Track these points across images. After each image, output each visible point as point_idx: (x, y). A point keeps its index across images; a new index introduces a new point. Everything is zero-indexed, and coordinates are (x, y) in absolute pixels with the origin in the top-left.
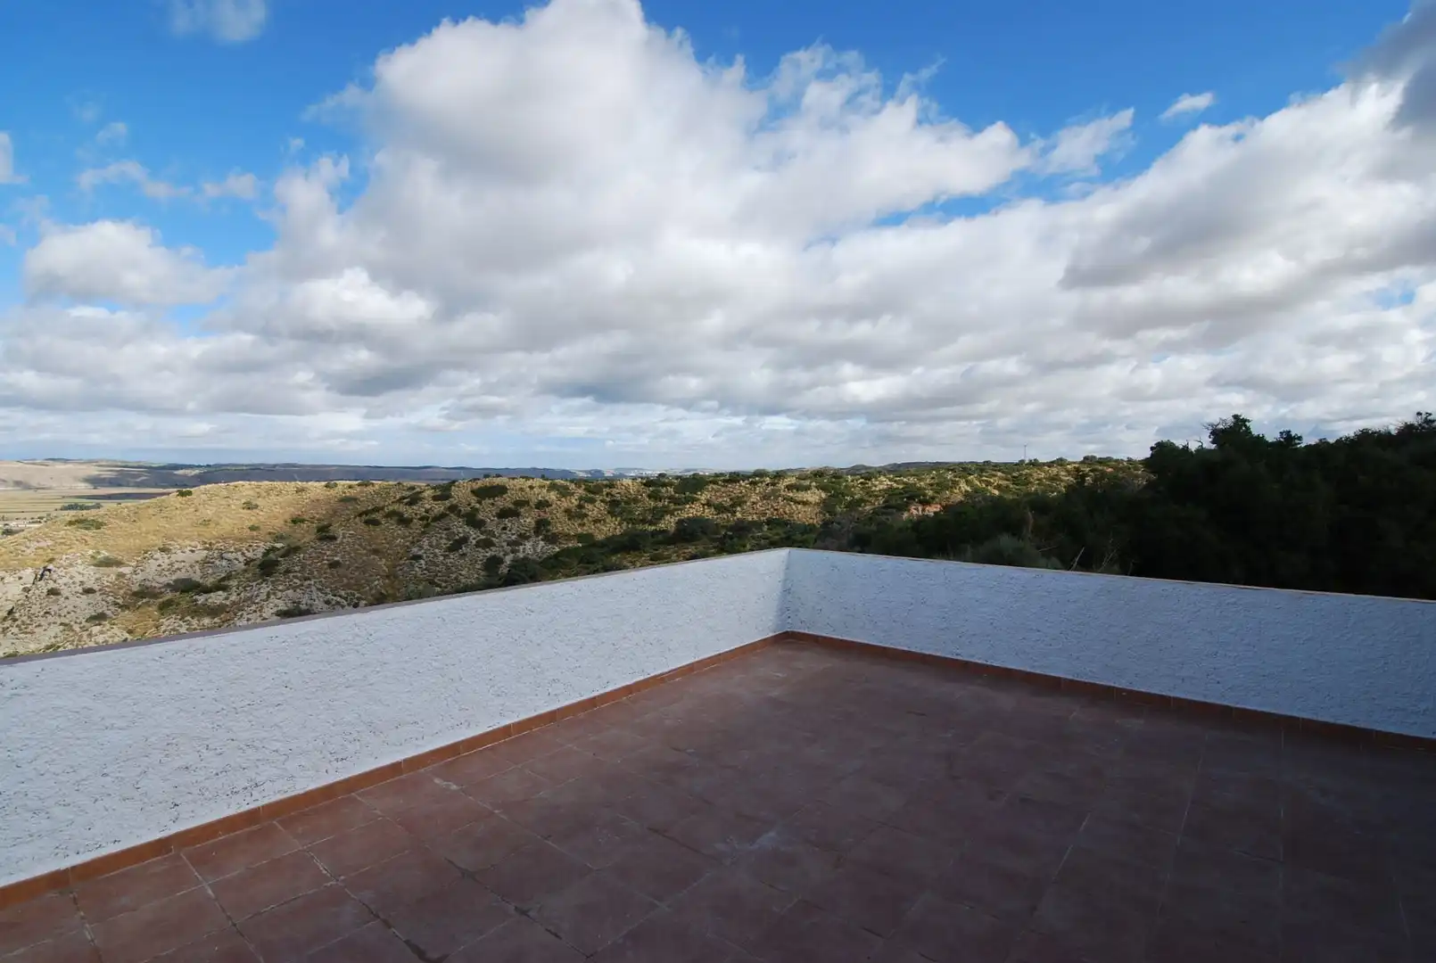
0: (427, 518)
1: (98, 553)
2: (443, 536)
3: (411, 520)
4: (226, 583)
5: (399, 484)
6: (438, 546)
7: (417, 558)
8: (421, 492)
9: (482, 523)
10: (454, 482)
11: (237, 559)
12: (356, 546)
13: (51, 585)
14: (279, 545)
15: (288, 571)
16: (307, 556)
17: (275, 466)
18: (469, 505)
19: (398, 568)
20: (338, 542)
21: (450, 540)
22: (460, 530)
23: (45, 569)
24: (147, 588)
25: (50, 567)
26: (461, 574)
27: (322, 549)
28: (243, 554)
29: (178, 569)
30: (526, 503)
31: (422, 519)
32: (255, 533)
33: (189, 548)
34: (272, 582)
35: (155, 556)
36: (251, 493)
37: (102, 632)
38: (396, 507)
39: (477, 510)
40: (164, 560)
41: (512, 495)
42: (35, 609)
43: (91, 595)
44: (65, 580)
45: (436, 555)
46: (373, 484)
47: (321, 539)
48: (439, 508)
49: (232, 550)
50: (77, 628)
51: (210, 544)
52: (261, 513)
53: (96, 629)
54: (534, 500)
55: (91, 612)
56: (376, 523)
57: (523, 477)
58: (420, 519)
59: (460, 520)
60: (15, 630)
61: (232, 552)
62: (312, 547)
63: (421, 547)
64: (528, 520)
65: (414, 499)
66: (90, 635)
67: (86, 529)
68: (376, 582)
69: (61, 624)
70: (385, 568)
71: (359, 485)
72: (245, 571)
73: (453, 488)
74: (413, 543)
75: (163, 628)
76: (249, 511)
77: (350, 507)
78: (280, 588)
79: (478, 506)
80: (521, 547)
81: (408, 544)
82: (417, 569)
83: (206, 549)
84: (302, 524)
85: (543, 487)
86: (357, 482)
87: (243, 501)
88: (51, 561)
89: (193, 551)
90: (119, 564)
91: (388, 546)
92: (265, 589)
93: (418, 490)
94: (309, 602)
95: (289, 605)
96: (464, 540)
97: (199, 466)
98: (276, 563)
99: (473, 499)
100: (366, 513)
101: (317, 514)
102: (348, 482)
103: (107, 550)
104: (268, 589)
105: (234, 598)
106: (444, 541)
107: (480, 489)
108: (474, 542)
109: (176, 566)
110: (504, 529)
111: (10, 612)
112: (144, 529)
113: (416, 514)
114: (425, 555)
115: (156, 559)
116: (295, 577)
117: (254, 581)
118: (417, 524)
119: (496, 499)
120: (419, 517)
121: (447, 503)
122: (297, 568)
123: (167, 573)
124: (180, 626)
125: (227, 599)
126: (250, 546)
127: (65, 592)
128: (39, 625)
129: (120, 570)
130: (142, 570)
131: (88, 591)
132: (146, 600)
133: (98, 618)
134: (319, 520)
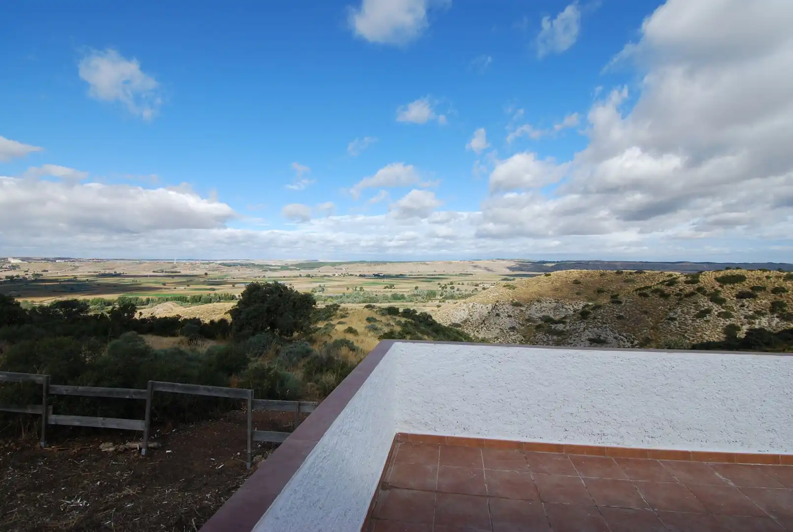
0: (680, 295)
1: (514, 300)
2: (692, 307)
3: (669, 295)
4: (564, 320)
5: (661, 273)
6: (688, 313)
7: (673, 319)
8: (677, 278)
9: (724, 301)
10: (701, 272)
11: (570, 309)
12: (633, 308)
13: (497, 312)
14: (590, 304)
15: (595, 318)
16: (605, 311)
17: (589, 262)
18: (713, 288)
19: (660, 324)
20: (623, 305)
21: (697, 310)
22: (705, 304)
23: (495, 305)
24: (531, 318)
25: (497, 304)
26: (705, 334)
27: (614, 308)
28: (573, 306)
29: (544, 311)
30: (763, 289)
31: (677, 295)
32: (579, 296)
33: (549, 301)
34: (587, 323)
35: (535, 304)
36: (577, 275)
37: (514, 335)
38: (659, 286)
39: (719, 291)
40: (538, 306)
41: (751, 282)
42: (492, 321)
43: (510, 318)
44: (502, 310)
45: (686, 319)
46: (644, 272)
47: (613, 302)
48: (689, 289)
50: (505, 331)
51: (558, 300)
52: (582, 286)
53: (512, 333)
54: (770, 287)
55: (510, 325)
56: (646, 295)
57: (760, 270)
58: (675, 295)
59: (706, 297)
60: (485, 328)
61: (568, 305)
62: (608, 306)
63: (676, 313)
64: (764, 301)
65: (672, 282)
66: (509, 335)
67: (510, 289)
68: (645, 331)
69: (500, 329)
70: (651, 323)
71: (636, 272)
72: (574, 315)
73: (701, 276)
74: (670, 309)
75: (537, 337)
76: (575, 285)
77: (630, 285)
78: (591, 326)
79: (720, 289)
80: (757, 321)
81: (666, 310)
82: (672, 326)
83: (556, 302)
84: (603, 293)
85: (780, 277)
86: (634, 271)
87: (572, 279)
88: (496, 301)
89: (550, 303)
90: (521, 305)
91: (653, 310)
92: (583, 326)
93: (675, 276)
94: (605, 336)
95: (595, 336)
96: (708, 311)
97: (554, 262)
98: (589, 313)
99: (717, 285)
100: (640, 289)
101: (611, 288)
102: (629, 271)
103: (517, 299)
104: (585, 326)
105: (568, 328)
106: (692, 310)
107: (723, 278)
108: (716, 313)
109: (543, 309)
110: (743, 306)
111: (484, 321)
112: (530, 291)
113: (673, 292)
114: (678, 318)
115: (535, 305)
116: (599, 322)
117: (578, 321)
118: (673, 300)
119: (736, 284)
120: (675, 294)
121: (696, 286)
122: (599, 317)
123: (539, 312)
124: (544, 338)
125: (564, 328)
126: (576, 303)
127: (502, 315)
128: (493, 328)
129: (521, 308)
130: (530, 310)
131: (510, 316)
132: (530, 323)
133: (513, 329)
134: (612, 292)
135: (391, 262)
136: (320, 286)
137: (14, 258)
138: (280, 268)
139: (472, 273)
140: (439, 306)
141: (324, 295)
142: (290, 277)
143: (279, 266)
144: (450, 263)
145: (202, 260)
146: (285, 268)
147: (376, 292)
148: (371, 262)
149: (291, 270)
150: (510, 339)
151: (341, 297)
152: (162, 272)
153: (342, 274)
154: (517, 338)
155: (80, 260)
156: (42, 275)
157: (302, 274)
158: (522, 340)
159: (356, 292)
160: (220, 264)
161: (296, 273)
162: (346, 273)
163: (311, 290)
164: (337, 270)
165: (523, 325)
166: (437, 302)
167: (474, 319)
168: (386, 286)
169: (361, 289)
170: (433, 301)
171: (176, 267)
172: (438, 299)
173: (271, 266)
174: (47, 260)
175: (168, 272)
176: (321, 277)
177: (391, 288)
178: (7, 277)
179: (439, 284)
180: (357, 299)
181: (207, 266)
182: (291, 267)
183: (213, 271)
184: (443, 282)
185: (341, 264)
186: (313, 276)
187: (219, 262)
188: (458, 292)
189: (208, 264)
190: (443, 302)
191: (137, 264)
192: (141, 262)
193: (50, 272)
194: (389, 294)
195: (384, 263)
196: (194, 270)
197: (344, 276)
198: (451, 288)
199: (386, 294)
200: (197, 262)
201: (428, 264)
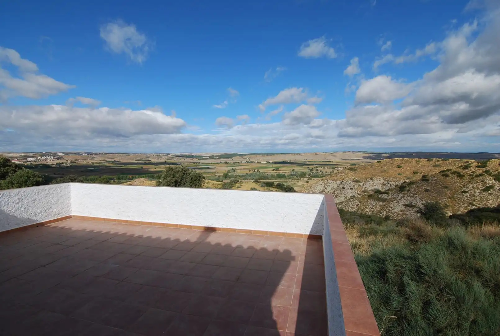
0: (472, 175)
1: (355, 178)
2: (480, 184)
3: (464, 176)
4: (388, 192)
6: (477, 188)
7: (465, 192)
8: (471, 164)
10: (489, 160)
11: (393, 184)
12: (437, 184)
13: (343, 186)
14: (407, 181)
15: (409, 191)
16: (417, 186)
18: (497, 171)
19: (456, 195)
20: (430, 182)
21: (484, 186)
22: (490, 182)
24: (366, 190)
25: (343, 181)
26: (488, 202)
27: (423, 184)
28: (395, 183)
29: (375, 185)
31: (470, 175)
32: (400, 176)
34: (403, 194)
36: (400, 162)
37: (353, 201)
38: (457, 169)
40: (371, 182)
42: (339, 192)
44: (346, 185)
45: (475, 192)
47: (423, 180)
48: (479, 171)
49: (392, 181)
50: (348, 198)
51: (385, 178)
52: (403, 169)
53: (352, 200)
55: (351, 195)
56: (447, 176)
59: (491, 177)
60: (335, 197)
61: (392, 182)
62: (419, 183)
63: (468, 188)
65: (467, 167)
67: (352, 171)
68: (445, 200)
69: (345, 197)
70: (449, 194)
71: (442, 160)
72: (394, 189)
73: (488, 162)
74: (464, 185)
75: (369, 203)
76: (398, 168)
77: (437, 169)
78: (406, 196)
81: (461, 185)
82: (465, 197)
83: (384, 180)
84: (417, 174)
86: (441, 159)
87: (397, 165)
88: (343, 179)
89: (380, 180)
90: (359, 182)
91: (451, 186)
92: (401, 195)
93: (470, 163)
94: (416, 203)
95: (408, 203)
96: (492, 187)
97: (388, 153)
98: (405, 187)
99: (499, 169)
100: (443, 171)
101: (423, 170)
102: (437, 159)
103: (357, 178)
104: (401, 196)
105: (390, 197)
106: (480, 186)
108: (498, 188)
111: (334, 191)
112: (367, 172)
113: (467, 173)
114: (469, 192)
115: (369, 182)
116: (412, 193)
117: (397, 192)
118: (467, 179)
120: (468, 175)
121: (484, 169)
122: (412, 190)
123: (372, 186)
124: (373, 203)
125: (388, 197)
126: (398, 180)
127: (346, 188)
128: (340, 196)
129: (360, 184)
130: (365, 185)
131: (351, 189)
132: (365, 194)
133: (353, 197)
134: (424, 173)
135: (277, 154)
136: (233, 169)
137: (60, 153)
138: (208, 158)
139: (331, 161)
140: (308, 182)
141: (235, 174)
142: (215, 163)
143: (208, 157)
144: (316, 154)
145: (163, 153)
146: (211, 158)
147: (267, 173)
148: (265, 154)
149: (215, 159)
150: (350, 204)
151: (245, 176)
152: (141, 160)
153: (246, 161)
154: (355, 203)
155: (95, 154)
156: (75, 162)
157: (222, 161)
158: (359, 204)
159: (255, 172)
160: (174, 155)
161: (219, 161)
162: (249, 161)
163: (227, 171)
164: (243, 159)
165: (360, 195)
166: (306, 179)
167: (328, 190)
168: (273, 169)
169: (258, 171)
170: (304, 179)
171: (148, 157)
172: (307, 178)
173: (204, 156)
174: (78, 154)
175: (144, 160)
176: (233, 163)
177: (277, 170)
178: (57, 164)
179: (308, 168)
180: (255, 177)
181: (166, 157)
182: (215, 157)
183: (169, 160)
184: (311, 167)
185: (245, 155)
186: (228, 163)
187: (173, 154)
188: (321, 173)
189: (166, 155)
190: (311, 179)
191: (127, 155)
192: (128, 154)
193: (79, 160)
194: (275, 174)
195: (273, 154)
196: (159, 159)
197: (248, 163)
198: (316, 170)
199: (274, 174)
200: (160, 154)
201: (301, 155)
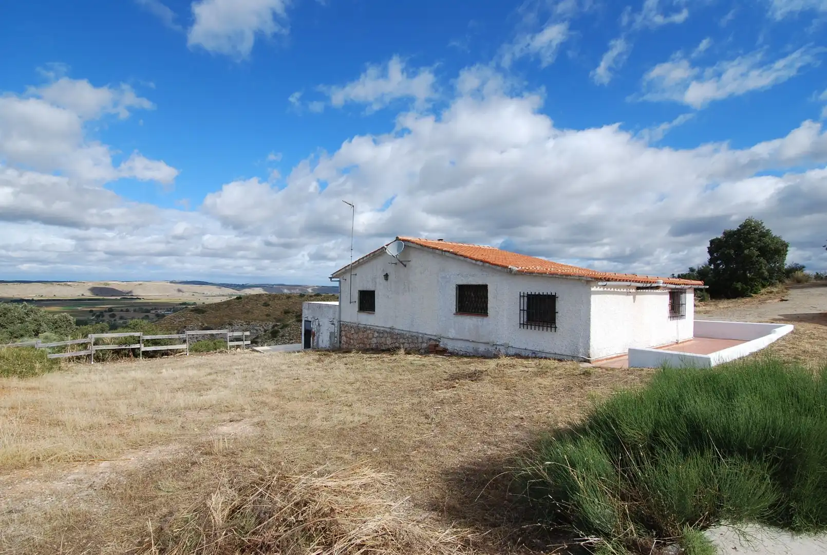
1: (204, 325)
4: (256, 340)
5: (333, 295)
11: (260, 330)
14: (278, 324)
15: (283, 336)
16: (291, 329)
28: (263, 327)
32: (268, 318)
34: (276, 341)
35: (226, 327)
36: (267, 298)
47: (298, 321)
49: (258, 325)
51: (249, 322)
52: (271, 308)
67: (199, 313)
72: (265, 335)
76: (266, 307)
83: (247, 324)
84: (288, 314)
87: (263, 302)
89: (242, 325)
98: (279, 331)
101: (296, 309)
103: (207, 324)
112: (221, 314)
116: (286, 338)
122: (286, 335)
126: (266, 324)
134: (297, 312)
